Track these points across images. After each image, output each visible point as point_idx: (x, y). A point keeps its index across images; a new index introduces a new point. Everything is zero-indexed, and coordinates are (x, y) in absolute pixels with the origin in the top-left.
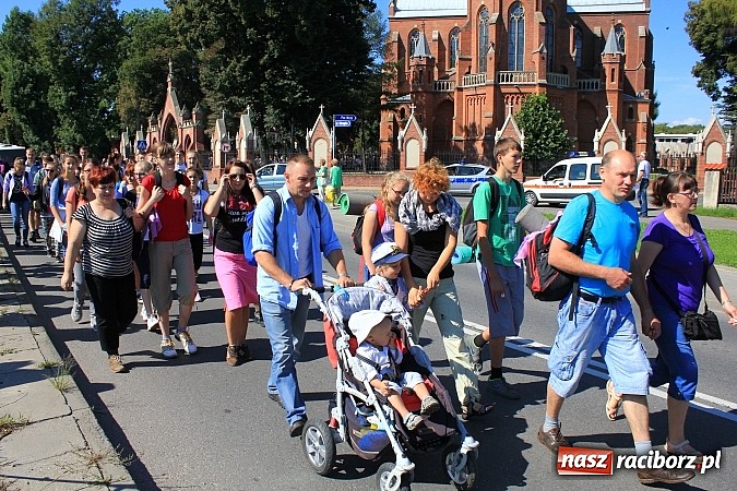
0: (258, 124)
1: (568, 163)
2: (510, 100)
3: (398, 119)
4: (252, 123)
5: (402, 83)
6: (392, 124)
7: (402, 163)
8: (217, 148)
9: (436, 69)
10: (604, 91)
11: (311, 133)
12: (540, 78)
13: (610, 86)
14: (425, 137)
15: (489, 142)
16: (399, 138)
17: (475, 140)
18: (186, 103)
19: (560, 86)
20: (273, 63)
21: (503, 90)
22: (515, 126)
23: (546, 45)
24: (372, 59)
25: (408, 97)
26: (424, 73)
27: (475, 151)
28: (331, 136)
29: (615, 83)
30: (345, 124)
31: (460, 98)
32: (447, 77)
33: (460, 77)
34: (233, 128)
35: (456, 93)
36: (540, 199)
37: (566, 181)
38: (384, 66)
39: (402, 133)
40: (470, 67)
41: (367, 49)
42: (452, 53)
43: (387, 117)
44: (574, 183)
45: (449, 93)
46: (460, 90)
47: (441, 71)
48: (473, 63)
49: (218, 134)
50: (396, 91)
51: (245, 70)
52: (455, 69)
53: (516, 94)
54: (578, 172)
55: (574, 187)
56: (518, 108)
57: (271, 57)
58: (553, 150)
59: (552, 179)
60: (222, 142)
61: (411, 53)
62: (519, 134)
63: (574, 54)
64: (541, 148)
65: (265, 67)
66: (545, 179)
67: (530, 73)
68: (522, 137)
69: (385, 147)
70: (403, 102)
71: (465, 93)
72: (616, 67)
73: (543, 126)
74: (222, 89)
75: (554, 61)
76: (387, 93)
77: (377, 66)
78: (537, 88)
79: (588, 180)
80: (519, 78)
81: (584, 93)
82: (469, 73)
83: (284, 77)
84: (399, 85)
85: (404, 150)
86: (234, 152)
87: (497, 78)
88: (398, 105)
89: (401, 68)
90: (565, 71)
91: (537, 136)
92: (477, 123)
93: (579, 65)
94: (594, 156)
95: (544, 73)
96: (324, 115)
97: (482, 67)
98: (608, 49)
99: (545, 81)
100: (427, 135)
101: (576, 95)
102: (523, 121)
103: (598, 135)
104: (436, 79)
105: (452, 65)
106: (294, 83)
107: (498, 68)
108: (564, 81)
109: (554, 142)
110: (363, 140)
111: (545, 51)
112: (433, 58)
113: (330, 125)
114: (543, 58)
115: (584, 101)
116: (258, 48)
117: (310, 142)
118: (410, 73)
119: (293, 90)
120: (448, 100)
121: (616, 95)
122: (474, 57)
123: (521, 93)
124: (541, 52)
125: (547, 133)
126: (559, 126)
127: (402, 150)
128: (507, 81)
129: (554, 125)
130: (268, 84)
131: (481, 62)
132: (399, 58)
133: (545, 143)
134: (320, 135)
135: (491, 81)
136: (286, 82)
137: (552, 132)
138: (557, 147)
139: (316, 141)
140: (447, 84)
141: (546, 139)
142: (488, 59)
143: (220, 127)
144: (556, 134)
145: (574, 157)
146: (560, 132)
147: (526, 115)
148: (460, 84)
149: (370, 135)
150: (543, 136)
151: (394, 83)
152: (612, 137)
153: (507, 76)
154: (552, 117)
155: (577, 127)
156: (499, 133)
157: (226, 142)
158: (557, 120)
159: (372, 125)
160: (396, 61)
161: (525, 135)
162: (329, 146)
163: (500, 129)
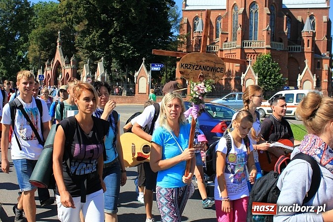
0: (107, 68)
1: (283, 93)
2: (249, 57)
4: (104, 67)
5: (189, 46)
7: (188, 91)
8: (84, 80)
9: (208, 39)
10: (303, 52)
11: (137, 74)
12: (267, 45)
13: (307, 49)
15: (238, 80)
17: (231, 79)
18: (67, 54)
19: (278, 49)
20: (116, 33)
21: (246, 51)
22: (253, 71)
23: (270, 26)
24: (172, 33)
27: (230, 85)
28: (149, 75)
29: (310, 47)
30: (157, 69)
31: (221, 55)
32: (214, 43)
33: (222, 43)
34: (93, 70)
35: (219, 52)
36: (267, 113)
38: (179, 37)
40: (227, 38)
41: (170, 27)
42: (217, 30)
45: (215, 53)
46: (222, 51)
47: (211, 40)
48: (229, 36)
49: (85, 72)
51: (100, 37)
52: (219, 39)
53: (253, 53)
54: (289, 98)
56: (254, 61)
57: (115, 30)
58: (274, 85)
60: (87, 77)
61: (194, 30)
62: (255, 76)
63: (286, 32)
64: (267, 84)
65: (112, 36)
67: (261, 42)
68: (257, 78)
71: (224, 52)
72: (310, 39)
73: (268, 72)
74: (87, 48)
75: (275, 36)
77: (175, 36)
78: (265, 50)
79: (295, 102)
80: (255, 44)
81: (292, 53)
82: (225, 42)
83: (122, 42)
84: (188, 47)
87: (243, 44)
89: (188, 37)
90: (281, 41)
91: (265, 78)
92: (231, 70)
93: (289, 37)
94: (298, 89)
95: (269, 42)
96: (145, 64)
97: (234, 39)
98: (305, 29)
99: (269, 46)
101: (287, 55)
102: (257, 69)
103: (300, 77)
104: (208, 44)
105: (217, 37)
106: (128, 45)
107: (243, 38)
108: (280, 46)
109: (274, 81)
110: (166, 76)
111: (270, 29)
113: (148, 69)
114: (269, 34)
115: (292, 58)
116: (108, 25)
117: (137, 78)
118: (194, 41)
119: (127, 49)
121: (310, 54)
122: (229, 32)
123: (256, 53)
124: (267, 30)
125: (270, 76)
126: (277, 72)
127: (188, 84)
128: (248, 46)
129: (274, 71)
130: (114, 45)
131: (234, 35)
132: (187, 32)
133: (269, 81)
134: (142, 75)
135: (239, 46)
136: (123, 44)
137: (273, 75)
138: (276, 84)
139: (140, 78)
140: (214, 47)
141: (270, 79)
142: (238, 34)
143: (86, 69)
144: (275, 76)
145: (286, 90)
146: (278, 75)
147: (259, 65)
148: (222, 48)
149: (170, 75)
150: (268, 77)
151: (184, 46)
152: (308, 79)
153: (248, 43)
154: (273, 67)
155: (287, 72)
156: (243, 75)
157: (89, 77)
158: (276, 68)
159: (171, 69)
160: (186, 34)
161: (258, 77)
162: (147, 81)
163: (244, 73)
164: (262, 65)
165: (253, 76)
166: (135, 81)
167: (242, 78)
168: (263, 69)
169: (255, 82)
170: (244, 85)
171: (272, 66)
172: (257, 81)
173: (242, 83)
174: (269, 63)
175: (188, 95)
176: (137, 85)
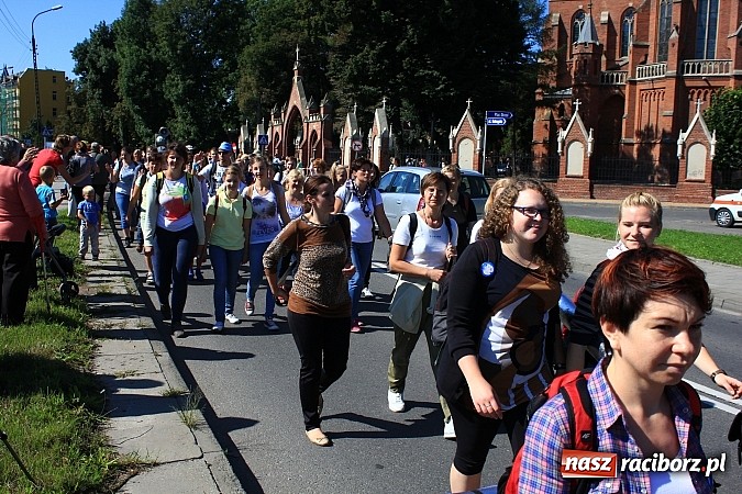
0: (393, 120)
3: (556, 118)
4: (388, 119)
5: (561, 75)
6: (548, 123)
7: (561, 169)
8: (347, 147)
9: (604, 58)
11: (455, 131)
12: (736, 68)
14: (590, 139)
15: (669, 142)
16: (559, 140)
17: (652, 146)
18: (313, 93)
20: (411, 49)
21: (688, 83)
22: (705, 127)
24: (529, 46)
25: (569, 92)
26: (590, 63)
27: (650, 158)
30: (499, 122)
31: (632, 94)
32: (618, 68)
33: (634, 67)
34: (365, 124)
35: (627, 87)
36: (737, 218)
38: (540, 54)
39: (563, 134)
40: (646, 56)
41: (523, 35)
42: (624, 39)
43: (542, 115)
45: (619, 87)
46: (633, 83)
47: (611, 60)
48: (651, 51)
49: (348, 131)
50: (554, 84)
51: (379, 58)
52: (628, 58)
53: (704, 88)
56: (707, 105)
57: (410, 43)
60: (354, 139)
61: (574, 39)
62: (709, 137)
64: (735, 155)
65: (402, 55)
67: (723, 63)
68: (713, 141)
69: (540, 150)
70: (563, 97)
71: (639, 87)
73: (737, 129)
74: (352, 79)
76: (544, 87)
77: (532, 54)
78: (732, 80)
80: (708, 69)
82: (644, 63)
83: (425, 67)
84: (559, 77)
85: (565, 153)
86: (366, 150)
87: (681, 68)
88: (557, 101)
89: (561, 56)
91: (730, 140)
92: (653, 122)
96: (471, 111)
97: (662, 56)
100: (594, 136)
102: (713, 122)
104: (603, 69)
105: (623, 53)
106: (436, 73)
107: (681, 56)
110: (513, 138)
112: (601, 45)
113: (479, 122)
114: (741, 43)
116: (394, 33)
117: (454, 141)
118: (573, 63)
119: (434, 81)
120: (618, 95)
122: (651, 43)
123: (710, 87)
124: (739, 36)
127: (563, 154)
128: (693, 72)
130: (405, 74)
131: (661, 49)
132: (559, 45)
134: (466, 134)
135: (673, 72)
136: (426, 72)
139: (461, 140)
140: (617, 76)
142: (670, 45)
143: (351, 122)
147: (717, 114)
148: (633, 76)
150: (738, 140)
151: (553, 74)
153: (694, 66)
156: (683, 136)
157: (358, 139)
160: (556, 48)
161: (716, 139)
162: (475, 147)
163: (684, 131)
164: (725, 114)
165: (705, 138)
166: (451, 148)
167: (679, 142)
168: (728, 122)
169: (709, 150)
170: (683, 157)
172: (713, 148)
173: (679, 153)
175: (562, 178)
176: (454, 156)
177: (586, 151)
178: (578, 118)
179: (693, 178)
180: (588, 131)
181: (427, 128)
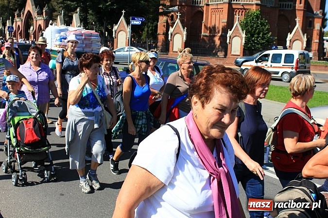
0: (83, 20)
1: (271, 52)
2: (237, 13)
3: (169, 21)
4: (80, 20)
6: (165, 24)
7: (170, 48)
10: (295, 10)
11: (115, 27)
13: (298, 7)
14: (185, 33)
15: (223, 38)
16: (169, 33)
17: (214, 36)
18: (39, 4)
19: (268, 5)
21: (234, 7)
22: (240, 28)
25: (176, 8)
27: (214, 42)
28: (129, 29)
29: (302, 5)
30: (137, 22)
31: (207, 10)
35: (205, 7)
37: (269, 63)
39: (171, 30)
43: (162, 19)
44: (274, 65)
45: (201, 7)
46: (208, 5)
49: (59, 24)
50: (168, 4)
53: (241, 9)
54: (276, 58)
55: (274, 67)
56: (242, 18)
58: (261, 44)
59: (260, 62)
62: (242, 33)
64: (255, 43)
66: (257, 62)
68: (244, 36)
69: (161, 38)
70: (173, 11)
71: (211, 7)
73: (256, 30)
76: (163, 5)
78: (255, 6)
79: (282, 63)
80: (243, 0)
81: (282, 10)
85: (172, 40)
88: (170, 12)
91: (252, 36)
92: (217, 25)
94: (287, 49)
96: (125, 17)
99: (259, 2)
100: (187, 31)
101: (277, 12)
102: (244, 26)
103: (290, 36)
108: (271, 2)
109: (263, 39)
110: (148, 31)
113: (128, 23)
115: (282, 15)
117: (116, 32)
119: (106, 0)
120: (200, 11)
121: (302, 12)
123: (244, 9)
125: (259, 34)
126: (266, 30)
128: (237, 1)
129: (263, 29)
133: (257, 40)
134: (122, 29)
135: (227, 1)
137: (261, 34)
138: (264, 43)
139: (119, 32)
141: (258, 37)
143: (60, 20)
144: (264, 34)
145: (274, 49)
146: (266, 33)
147: (247, 22)
148: (208, 2)
149: (152, 30)
150: (256, 36)
152: (298, 38)
154: (262, 24)
155: (277, 31)
156: (230, 33)
158: (265, 26)
159: (153, 24)
161: (246, 34)
162: (127, 35)
163: (230, 30)
164: (250, 22)
165: (240, 34)
166: (114, 36)
167: (228, 35)
168: (252, 26)
169: (242, 40)
170: (230, 43)
171: (260, 24)
172: (244, 39)
173: (228, 41)
174: (258, 20)
175: (170, 52)
176: (115, 40)
177: (183, 39)
178: (179, 22)
179: (234, 54)
180: (184, 29)
181: (102, 24)
